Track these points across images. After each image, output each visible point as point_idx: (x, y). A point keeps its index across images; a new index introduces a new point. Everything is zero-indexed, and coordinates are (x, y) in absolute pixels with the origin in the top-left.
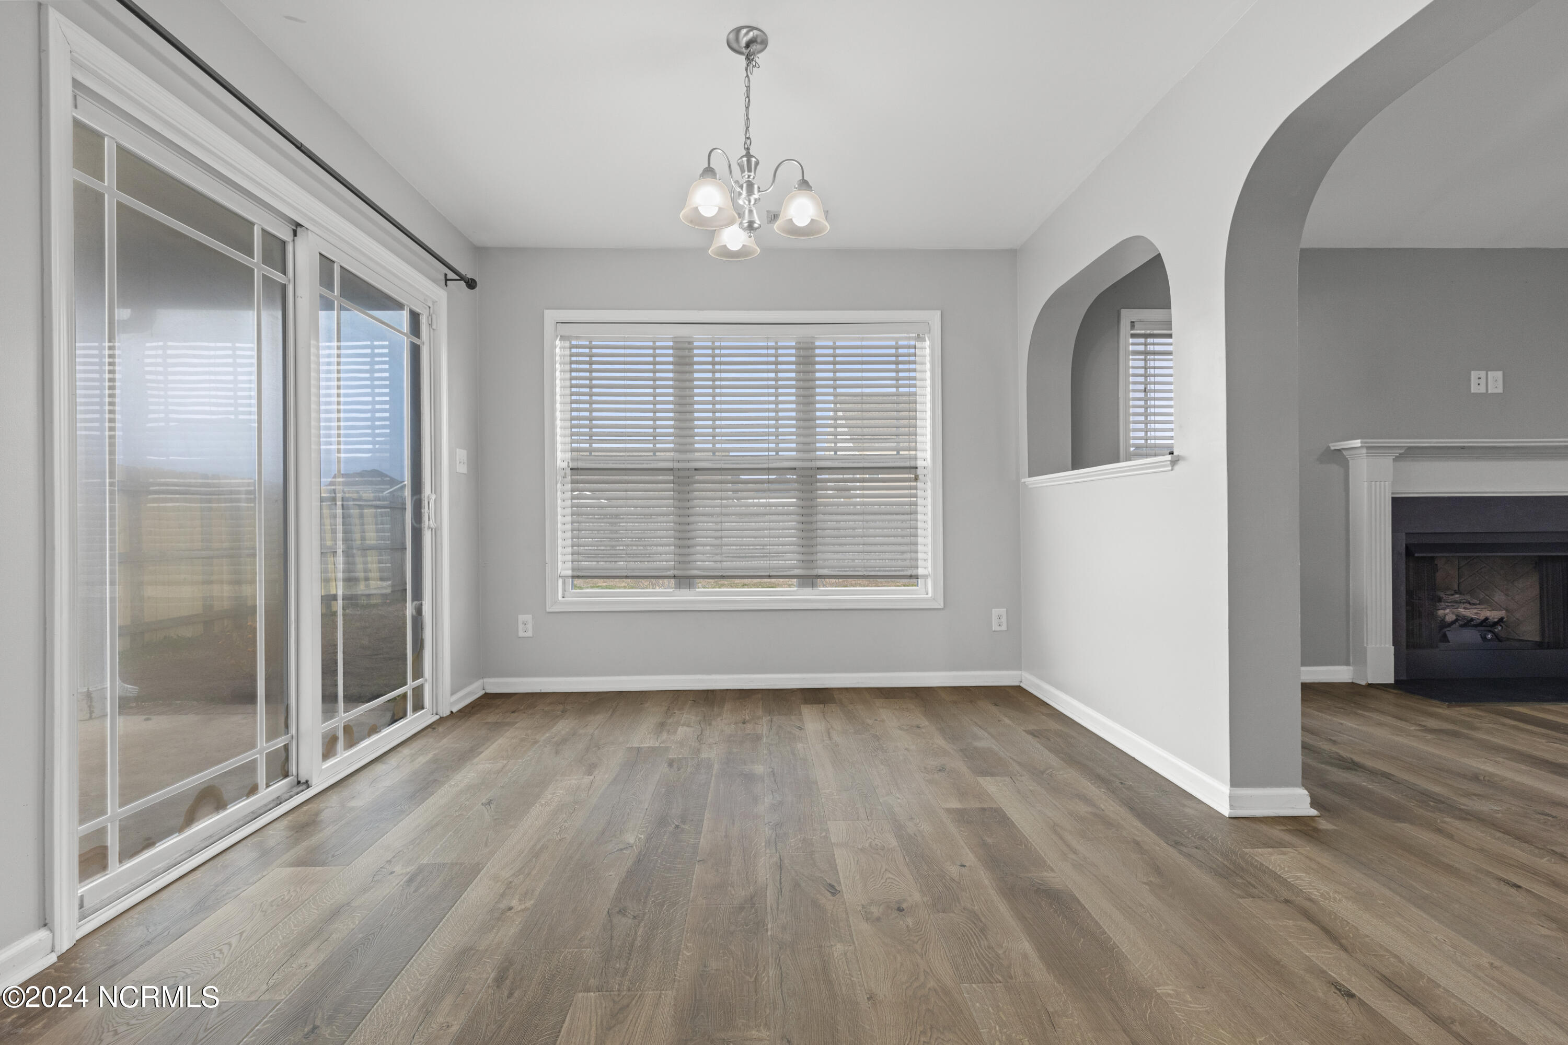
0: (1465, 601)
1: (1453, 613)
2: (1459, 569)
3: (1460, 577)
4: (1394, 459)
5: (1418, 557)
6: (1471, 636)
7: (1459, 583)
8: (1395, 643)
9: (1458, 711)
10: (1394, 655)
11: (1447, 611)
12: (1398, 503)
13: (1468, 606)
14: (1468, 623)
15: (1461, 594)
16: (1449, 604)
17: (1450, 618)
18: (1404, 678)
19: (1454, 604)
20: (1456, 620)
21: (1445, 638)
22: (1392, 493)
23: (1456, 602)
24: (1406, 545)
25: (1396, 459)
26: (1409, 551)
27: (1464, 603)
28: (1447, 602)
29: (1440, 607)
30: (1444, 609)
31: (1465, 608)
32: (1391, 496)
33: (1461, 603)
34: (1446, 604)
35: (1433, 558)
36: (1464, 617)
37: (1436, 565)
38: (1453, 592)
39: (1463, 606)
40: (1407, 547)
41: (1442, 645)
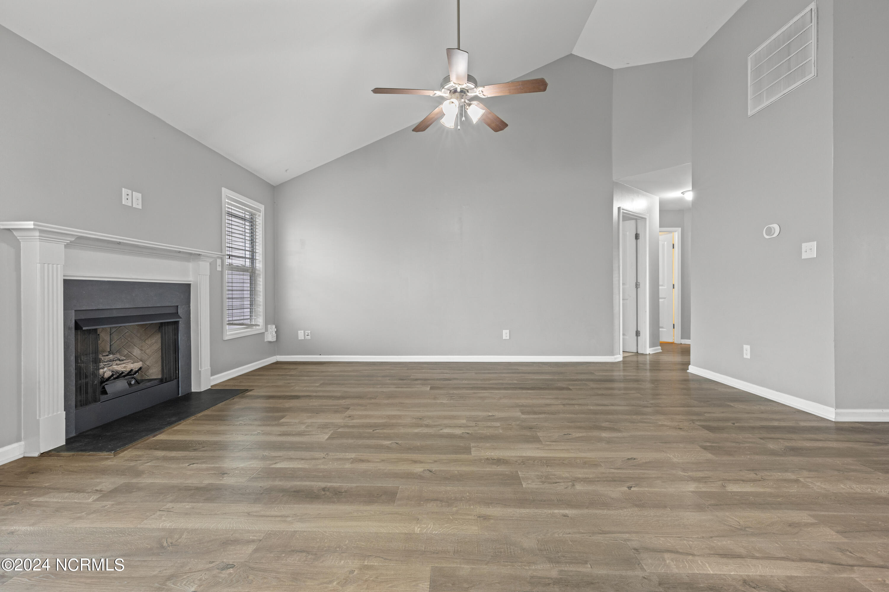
0: (117, 359)
1: (109, 370)
2: (110, 335)
3: (111, 341)
4: (65, 246)
5: (85, 330)
6: (121, 385)
7: (110, 346)
8: (66, 409)
9: (122, 457)
10: (66, 419)
11: (105, 369)
12: (68, 284)
13: (118, 362)
14: (120, 376)
15: (113, 354)
16: (106, 363)
17: (108, 374)
18: (73, 435)
19: (109, 363)
20: (113, 375)
21: (104, 392)
22: (64, 276)
23: (110, 361)
24: (75, 320)
25: (67, 246)
26: (77, 327)
27: (116, 360)
28: (105, 362)
29: (101, 367)
30: (103, 368)
31: (117, 364)
32: (63, 278)
33: (113, 361)
34: (104, 363)
35: (96, 330)
36: (117, 372)
37: (99, 335)
38: (107, 353)
39: (115, 363)
40: (76, 322)
41: (103, 397)
